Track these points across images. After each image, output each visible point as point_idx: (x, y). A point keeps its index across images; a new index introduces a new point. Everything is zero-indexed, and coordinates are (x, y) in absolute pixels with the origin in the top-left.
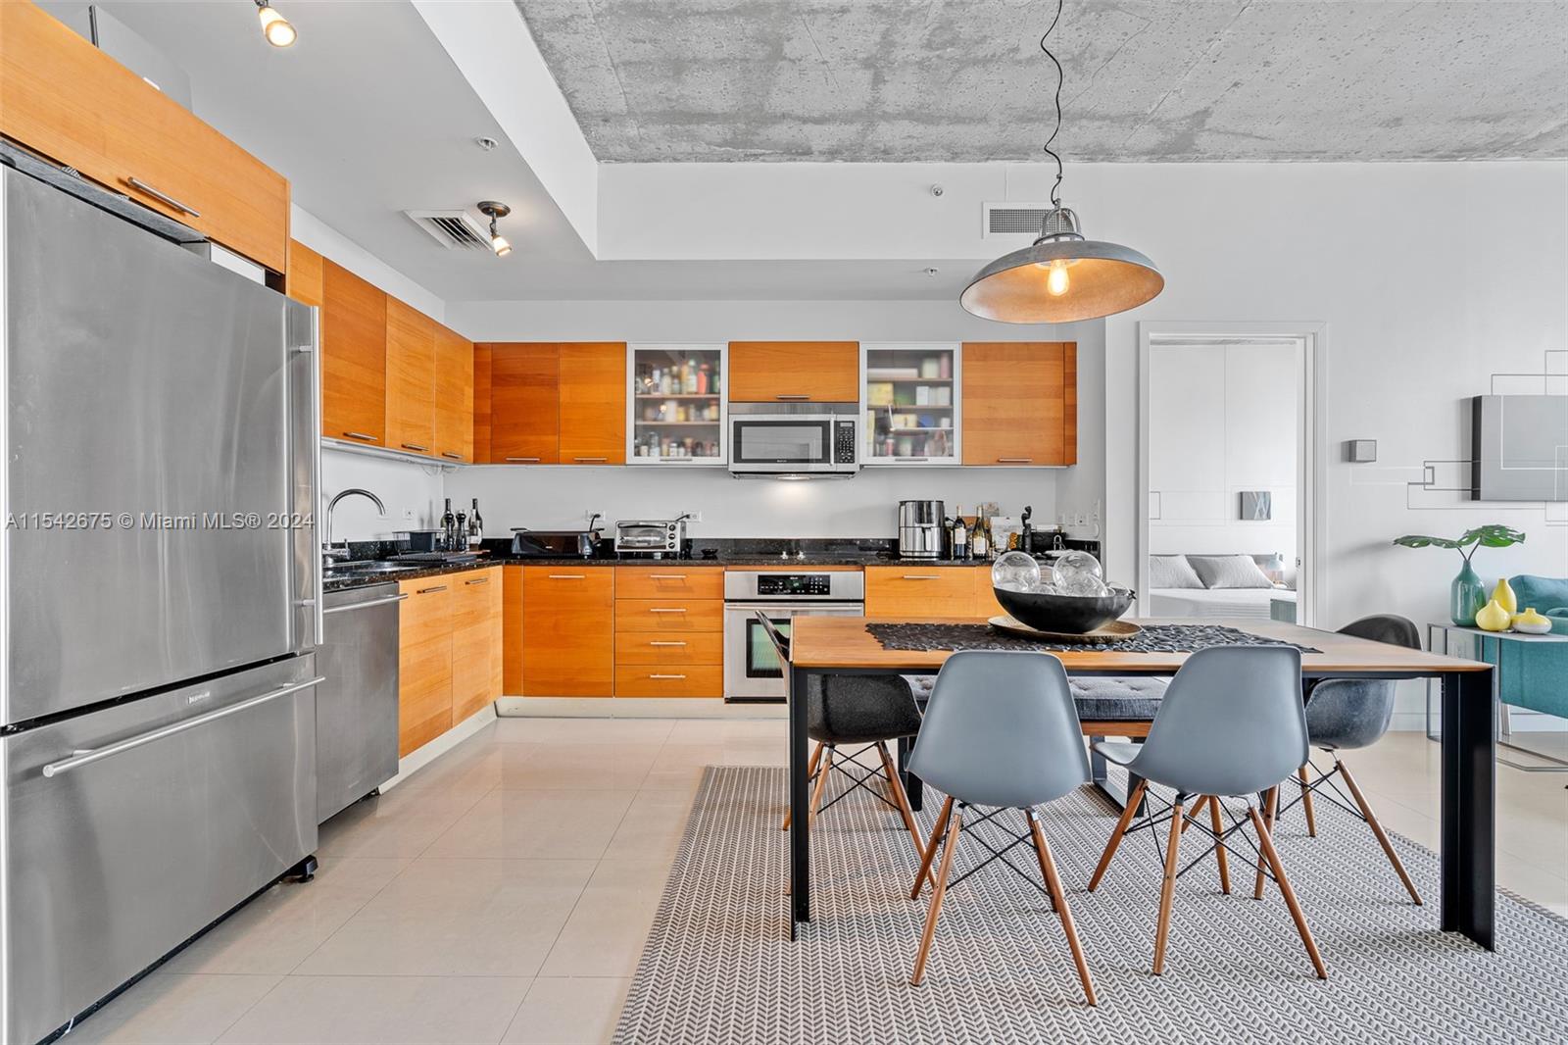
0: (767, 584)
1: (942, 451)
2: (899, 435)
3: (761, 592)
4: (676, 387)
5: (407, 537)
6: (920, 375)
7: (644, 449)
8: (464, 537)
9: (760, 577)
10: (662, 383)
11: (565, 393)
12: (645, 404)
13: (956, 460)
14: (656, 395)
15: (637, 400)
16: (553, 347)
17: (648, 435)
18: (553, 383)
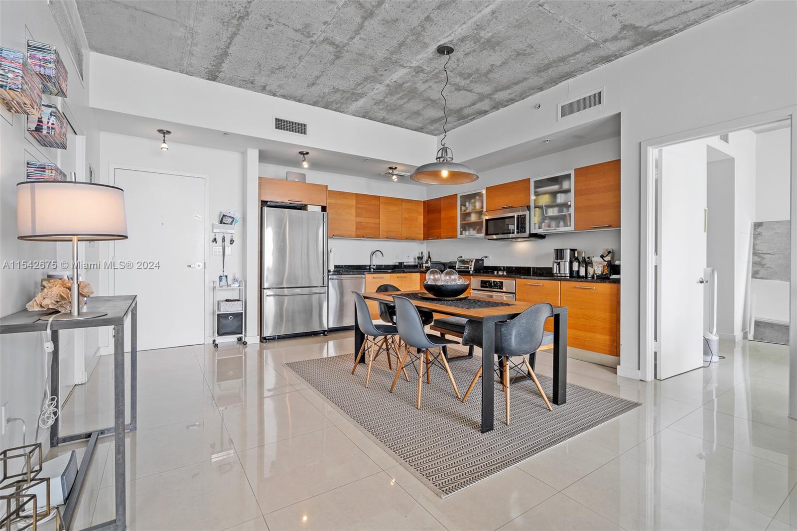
0: (484, 284)
1: (566, 225)
2: (552, 218)
3: (482, 287)
4: (473, 208)
5: (398, 264)
6: (561, 187)
7: (464, 232)
8: (422, 264)
9: (481, 281)
10: (469, 207)
11: (443, 214)
12: (466, 215)
13: (572, 228)
14: (468, 211)
15: (462, 214)
16: (440, 199)
17: (465, 227)
18: (439, 211)
